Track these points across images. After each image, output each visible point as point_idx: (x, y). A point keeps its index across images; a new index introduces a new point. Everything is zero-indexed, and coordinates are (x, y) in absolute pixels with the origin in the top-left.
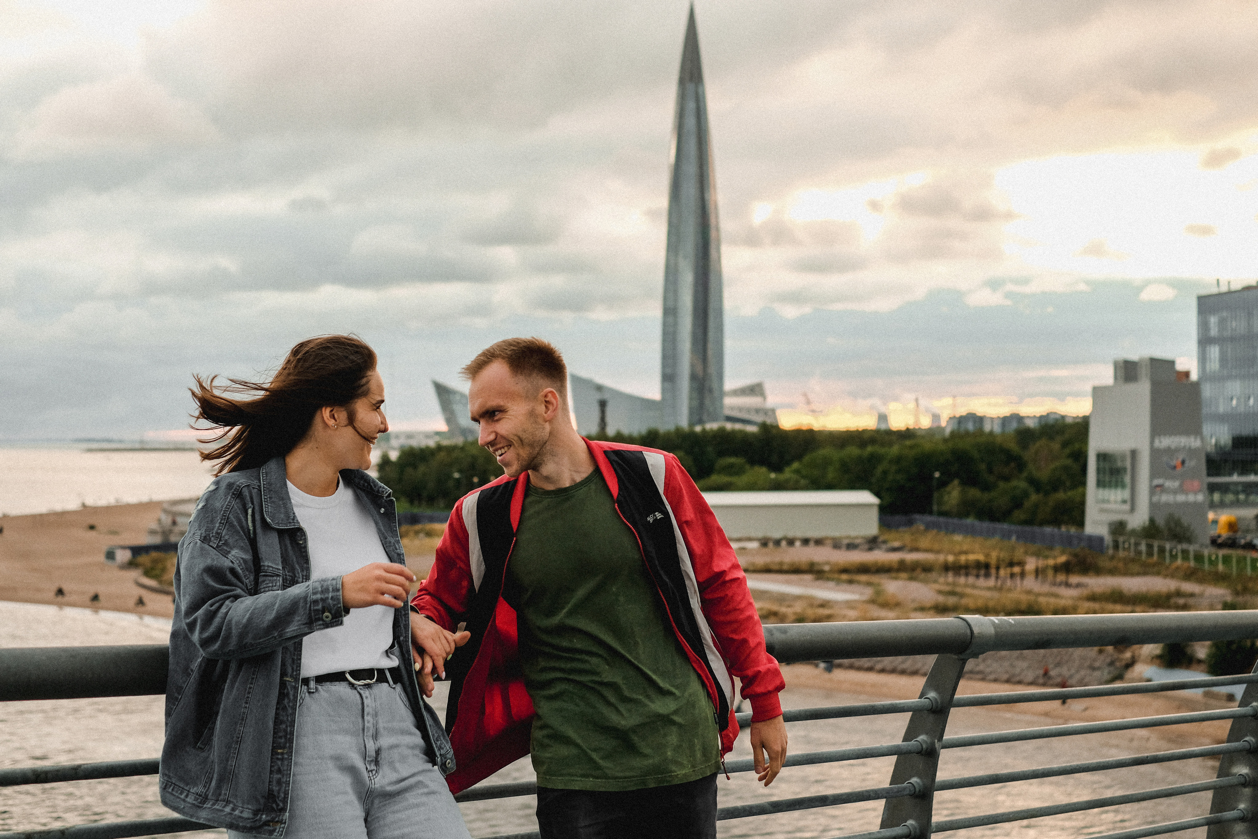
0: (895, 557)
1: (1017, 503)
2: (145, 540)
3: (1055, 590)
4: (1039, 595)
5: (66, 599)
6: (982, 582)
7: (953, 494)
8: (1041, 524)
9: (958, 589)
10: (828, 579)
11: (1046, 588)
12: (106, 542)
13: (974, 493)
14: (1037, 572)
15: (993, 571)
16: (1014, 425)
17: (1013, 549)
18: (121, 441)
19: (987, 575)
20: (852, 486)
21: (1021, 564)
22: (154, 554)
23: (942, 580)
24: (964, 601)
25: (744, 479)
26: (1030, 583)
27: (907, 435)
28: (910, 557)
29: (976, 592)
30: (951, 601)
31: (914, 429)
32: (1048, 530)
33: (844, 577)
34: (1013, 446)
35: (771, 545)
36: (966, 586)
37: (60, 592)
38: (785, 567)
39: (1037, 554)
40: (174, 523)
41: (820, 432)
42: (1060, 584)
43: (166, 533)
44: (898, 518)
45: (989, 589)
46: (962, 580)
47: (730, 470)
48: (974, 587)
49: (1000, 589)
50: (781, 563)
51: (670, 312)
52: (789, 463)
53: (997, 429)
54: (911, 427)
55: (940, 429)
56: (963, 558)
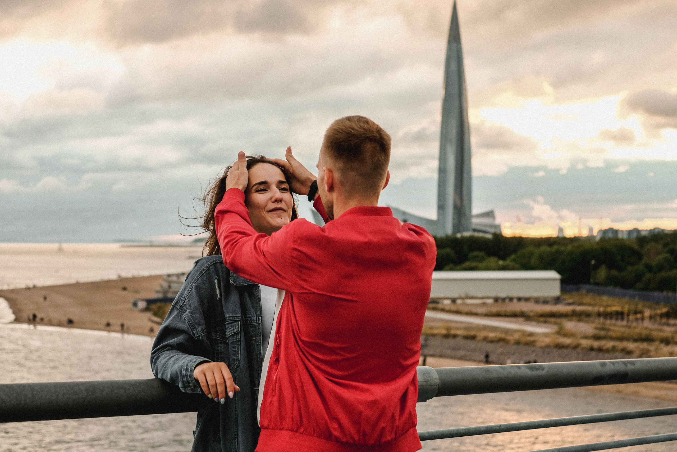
0: (569, 309)
1: (639, 277)
2: (154, 296)
3: (660, 327)
4: (651, 330)
5: (112, 328)
6: (619, 323)
7: (602, 273)
8: (653, 290)
9: (607, 327)
10: (532, 320)
11: (656, 326)
12: (132, 297)
13: (614, 272)
14: (651, 317)
15: (626, 317)
16: (635, 235)
17: (637, 304)
18: (139, 241)
19: (622, 319)
20: (545, 268)
21: (641, 312)
22: (159, 304)
23: (597, 321)
24: (610, 333)
25: (484, 264)
26: (647, 323)
27: (575, 240)
28: (579, 308)
29: (617, 329)
30: (602, 333)
31: (579, 237)
32: (656, 294)
33: (542, 319)
34: (635, 246)
35: (500, 301)
36: (610, 324)
37: (108, 325)
38: (508, 314)
39: (650, 307)
40: (170, 287)
41: (526, 239)
42: (664, 324)
43: (165, 292)
44: (571, 286)
45: (623, 326)
46: (608, 322)
47: (476, 258)
48: (615, 325)
49: (629, 327)
50: (506, 311)
51: (442, 171)
52: (509, 255)
53: (625, 236)
54: (577, 235)
55: (594, 237)
56: (609, 309)
